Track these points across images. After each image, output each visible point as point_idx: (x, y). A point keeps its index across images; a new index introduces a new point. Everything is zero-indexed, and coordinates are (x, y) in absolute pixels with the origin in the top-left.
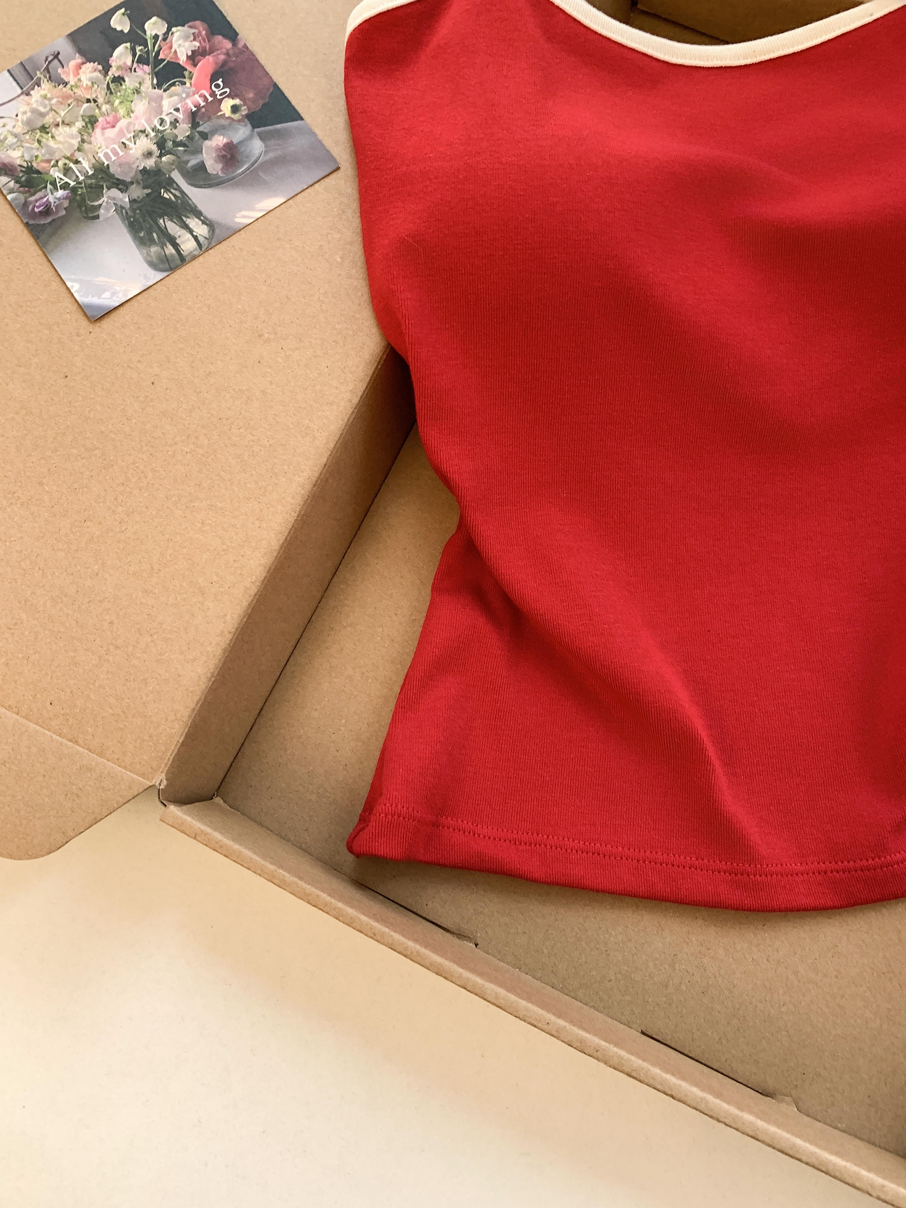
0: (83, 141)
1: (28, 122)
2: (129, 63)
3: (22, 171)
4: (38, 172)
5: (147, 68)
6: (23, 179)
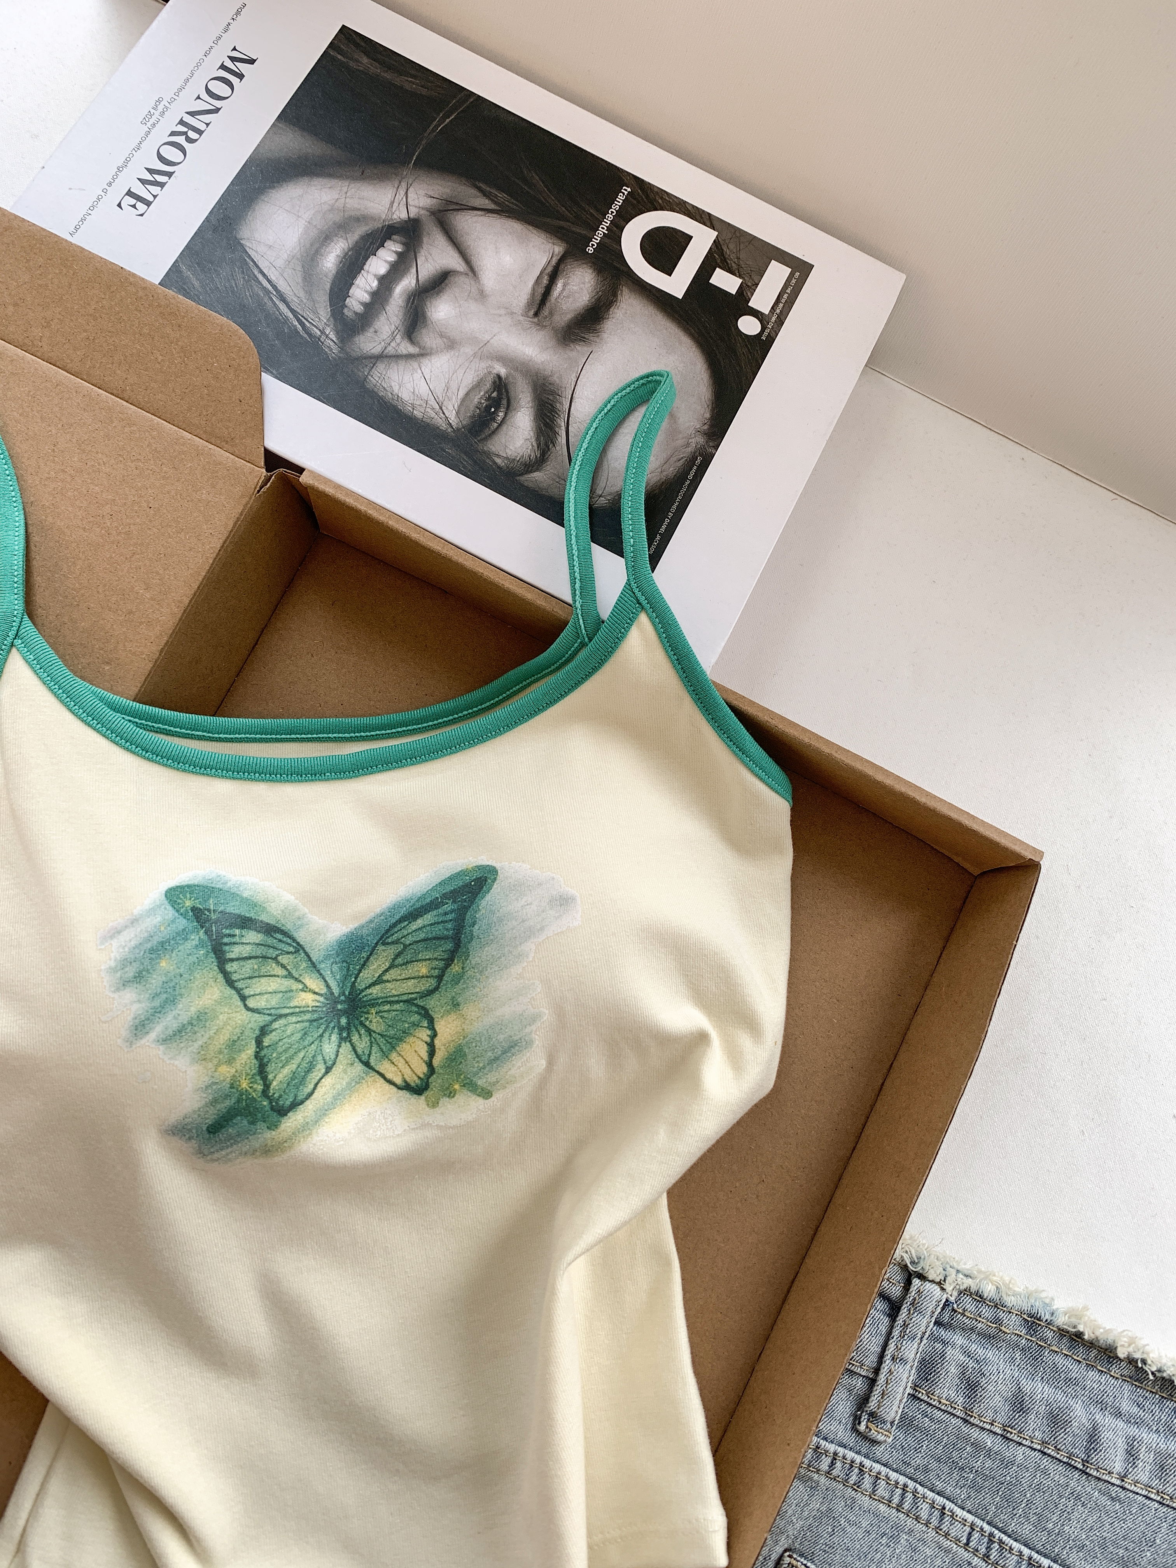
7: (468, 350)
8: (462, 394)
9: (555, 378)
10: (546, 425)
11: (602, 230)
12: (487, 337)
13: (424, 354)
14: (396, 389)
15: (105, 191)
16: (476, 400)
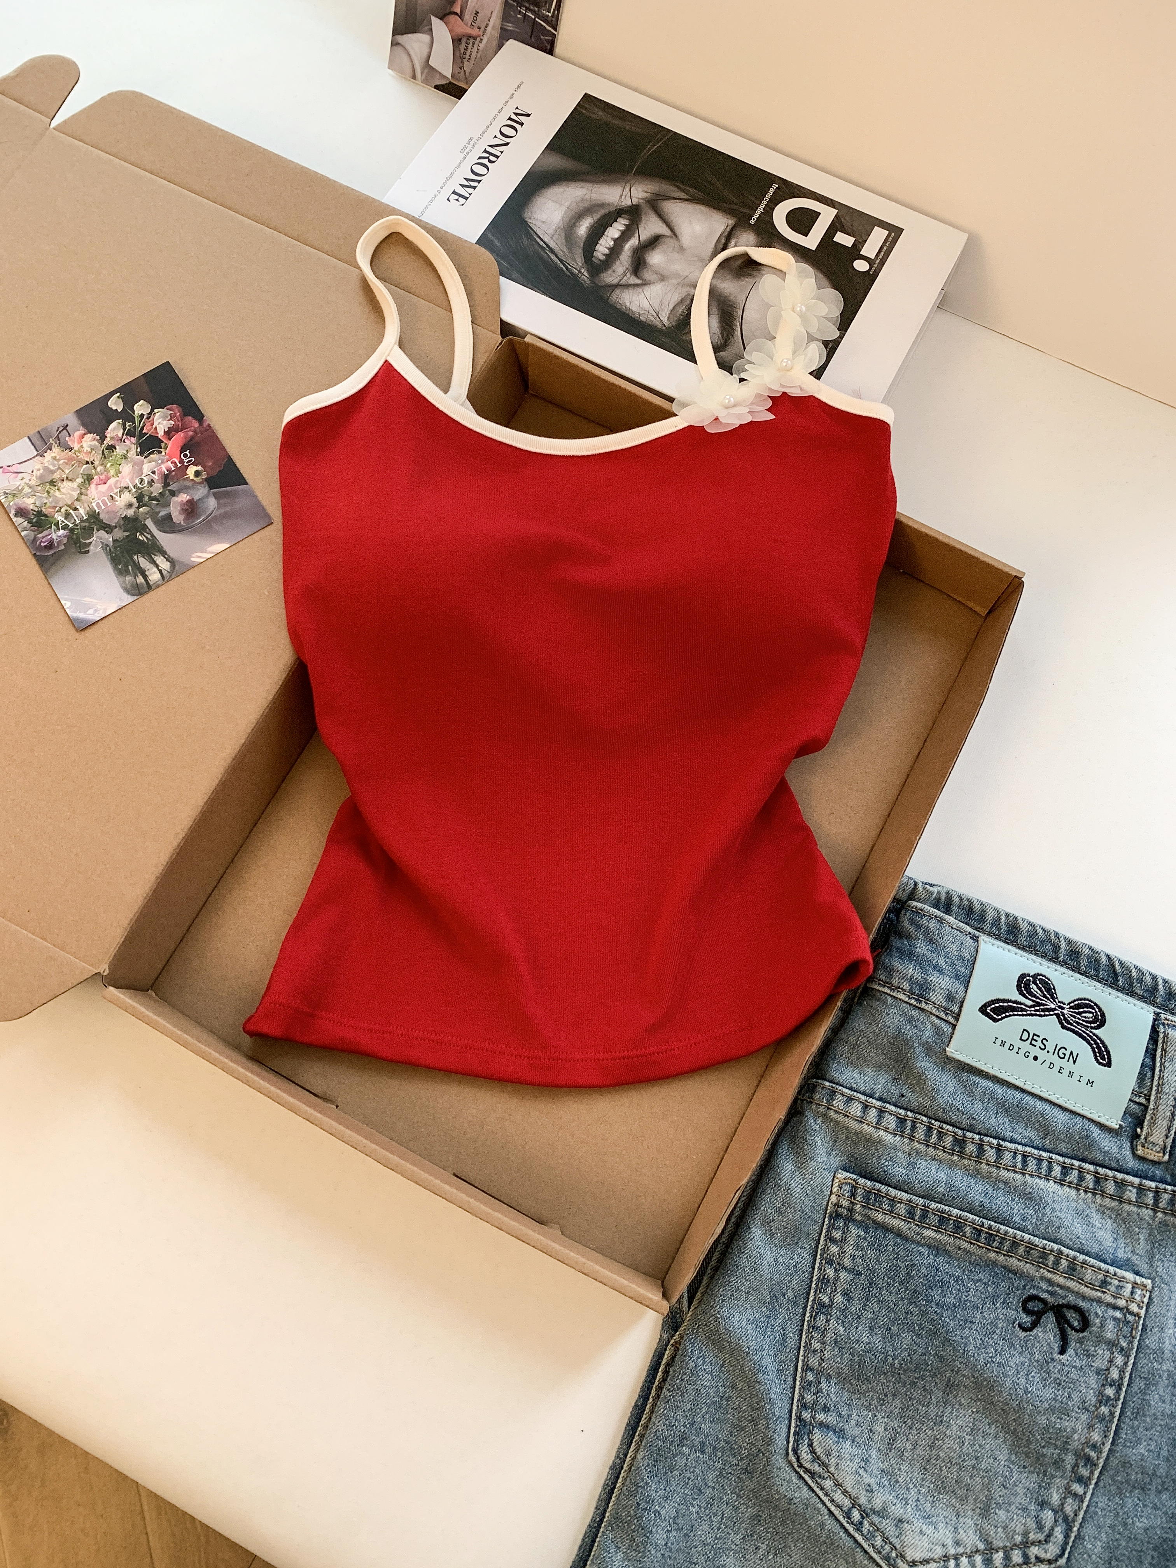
0: (81, 494)
1: (41, 477)
2: (120, 435)
3: (33, 514)
4: (46, 516)
5: (133, 440)
6: (34, 520)
7: (674, 281)
8: (671, 307)
9: (732, 298)
10: (728, 325)
11: (760, 210)
12: (686, 274)
13: (645, 283)
14: (628, 304)
15: (439, 192)
16: (680, 311)
